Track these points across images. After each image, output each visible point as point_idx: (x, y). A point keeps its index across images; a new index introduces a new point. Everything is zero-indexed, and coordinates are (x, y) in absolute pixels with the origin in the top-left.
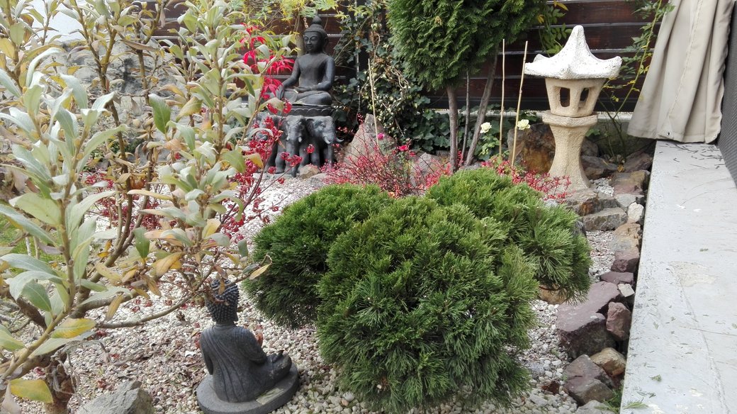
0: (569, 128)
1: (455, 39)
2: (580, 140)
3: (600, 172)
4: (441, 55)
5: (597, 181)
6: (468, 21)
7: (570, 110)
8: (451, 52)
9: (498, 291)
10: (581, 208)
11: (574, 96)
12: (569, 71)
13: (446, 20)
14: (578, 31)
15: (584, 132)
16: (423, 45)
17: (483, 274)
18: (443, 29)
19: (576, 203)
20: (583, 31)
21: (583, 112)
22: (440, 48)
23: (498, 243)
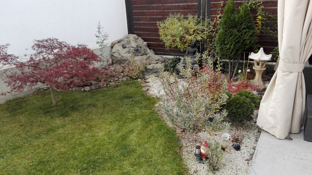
0: (259, 71)
1: (232, 50)
2: (262, 73)
3: (267, 79)
4: (229, 53)
5: (266, 82)
6: (236, 46)
7: (259, 67)
8: (231, 53)
9: (250, 108)
10: (262, 90)
11: (260, 64)
12: (259, 59)
13: (230, 46)
14: (262, 49)
15: (263, 71)
16: (224, 51)
17: (248, 106)
18: (230, 48)
19: (260, 89)
20: (263, 49)
21: (263, 67)
22: (229, 52)
23: (250, 102)
